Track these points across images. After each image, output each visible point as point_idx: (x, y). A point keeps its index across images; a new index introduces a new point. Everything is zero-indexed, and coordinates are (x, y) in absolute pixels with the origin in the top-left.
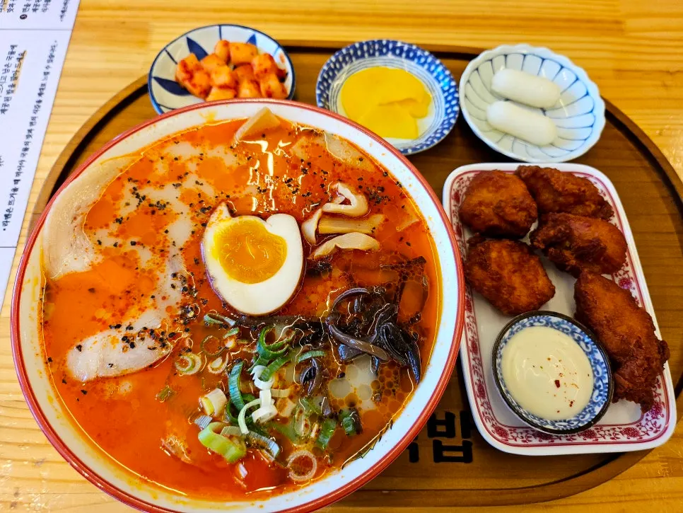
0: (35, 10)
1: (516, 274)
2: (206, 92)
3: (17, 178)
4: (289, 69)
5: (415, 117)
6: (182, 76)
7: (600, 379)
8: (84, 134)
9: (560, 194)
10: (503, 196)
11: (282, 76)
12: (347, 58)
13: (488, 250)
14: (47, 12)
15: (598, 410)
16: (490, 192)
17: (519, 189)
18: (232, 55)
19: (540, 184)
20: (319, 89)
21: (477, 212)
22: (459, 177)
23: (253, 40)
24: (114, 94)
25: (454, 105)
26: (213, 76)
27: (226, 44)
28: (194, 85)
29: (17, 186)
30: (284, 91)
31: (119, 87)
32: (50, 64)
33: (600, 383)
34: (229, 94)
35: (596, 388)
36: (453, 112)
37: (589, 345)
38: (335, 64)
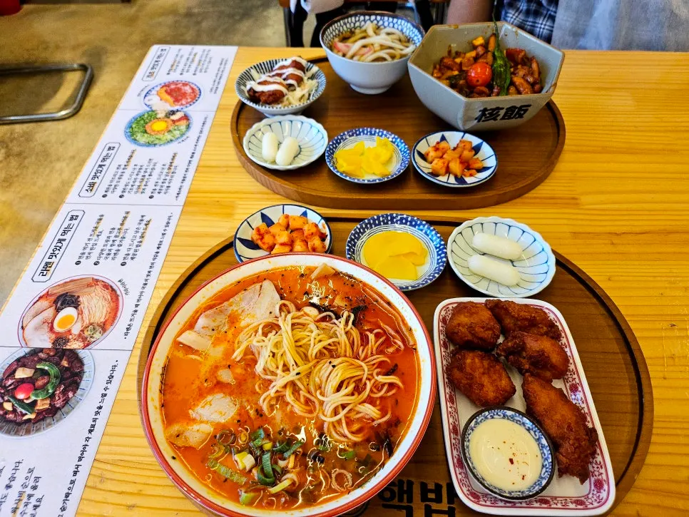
0: (159, 193)
1: (486, 376)
2: (271, 248)
3: (138, 303)
4: (328, 233)
5: (415, 265)
6: (256, 237)
7: (546, 459)
8: (187, 275)
9: (517, 319)
10: (475, 319)
11: (323, 237)
12: (369, 226)
13: (464, 358)
14: (167, 194)
15: (544, 482)
16: (466, 317)
17: (486, 315)
18: (290, 224)
19: (503, 312)
20: (349, 246)
21: (456, 331)
22: (446, 307)
23: (305, 214)
24: (210, 248)
25: (443, 257)
26: (277, 237)
27: (287, 217)
28: (264, 243)
29: (137, 309)
30: (324, 247)
31: (214, 243)
32: (167, 228)
33: (546, 463)
34: (287, 249)
35: (543, 466)
36: (442, 262)
37: (537, 433)
38: (360, 230)
